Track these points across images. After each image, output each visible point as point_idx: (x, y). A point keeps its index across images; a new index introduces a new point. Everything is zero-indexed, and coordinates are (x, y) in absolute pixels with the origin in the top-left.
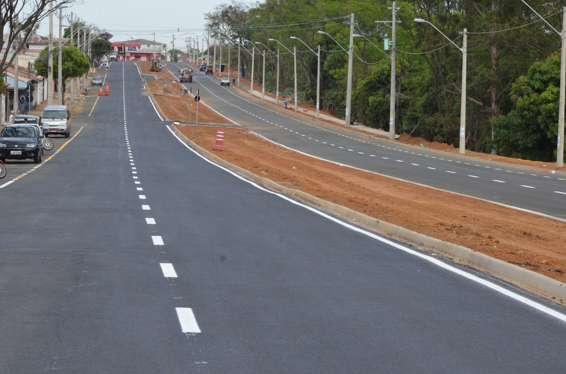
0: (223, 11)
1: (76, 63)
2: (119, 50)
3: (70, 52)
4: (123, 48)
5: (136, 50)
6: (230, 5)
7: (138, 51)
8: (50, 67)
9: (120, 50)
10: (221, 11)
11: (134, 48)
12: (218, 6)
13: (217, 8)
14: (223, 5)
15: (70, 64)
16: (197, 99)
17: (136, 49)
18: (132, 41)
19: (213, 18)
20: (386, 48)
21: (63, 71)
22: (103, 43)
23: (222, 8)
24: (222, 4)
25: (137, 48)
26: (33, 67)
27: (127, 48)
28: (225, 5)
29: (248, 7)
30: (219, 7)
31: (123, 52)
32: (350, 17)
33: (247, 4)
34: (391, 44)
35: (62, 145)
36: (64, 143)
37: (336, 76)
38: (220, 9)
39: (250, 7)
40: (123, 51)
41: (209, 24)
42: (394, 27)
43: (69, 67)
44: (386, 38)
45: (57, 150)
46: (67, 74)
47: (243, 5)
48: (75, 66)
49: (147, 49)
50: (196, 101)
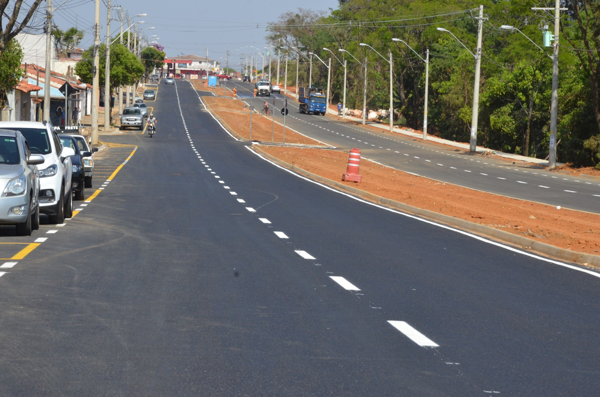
0: (288, 20)
1: (127, 68)
2: (168, 68)
3: (120, 54)
4: (173, 64)
5: (186, 67)
6: (298, 13)
7: (189, 68)
8: (95, 67)
9: (170, 67)
10: (286, 20)
11: (185, 65)
12: (283, 14)
13: (282, 17)
14: (289, 13)
15: (120, 69)
16: (284, 112)
17: (186, 65)
18: (182, 57)
19: (276, 29)
20: (548, 44)
21: (111, 77)
22: (155, 53)
23: (288, 16)
24: (287, 12)
25: (188, 64)
26: (74, 72)
27: (177, 64)
28: (291, 13)
29: (317, 16)
30: (285, 16)
31: (173, 69)
32: (479, 11)
33: (316, 12)
34: (553, 39)
35: (113, 171)
36: (116, 168)
37: (440, 91)
38: (285, 17)
39: (320, 16)
40: (173, 67)
41: (270, 36)
42: (557, 15)
43: (118, 72)
44: (546, 30)
45: (107, 178)
46: (116, 82)
47: (312, 14)
48: (125, 71)
49: (199, 66)
50: (283, 114)
